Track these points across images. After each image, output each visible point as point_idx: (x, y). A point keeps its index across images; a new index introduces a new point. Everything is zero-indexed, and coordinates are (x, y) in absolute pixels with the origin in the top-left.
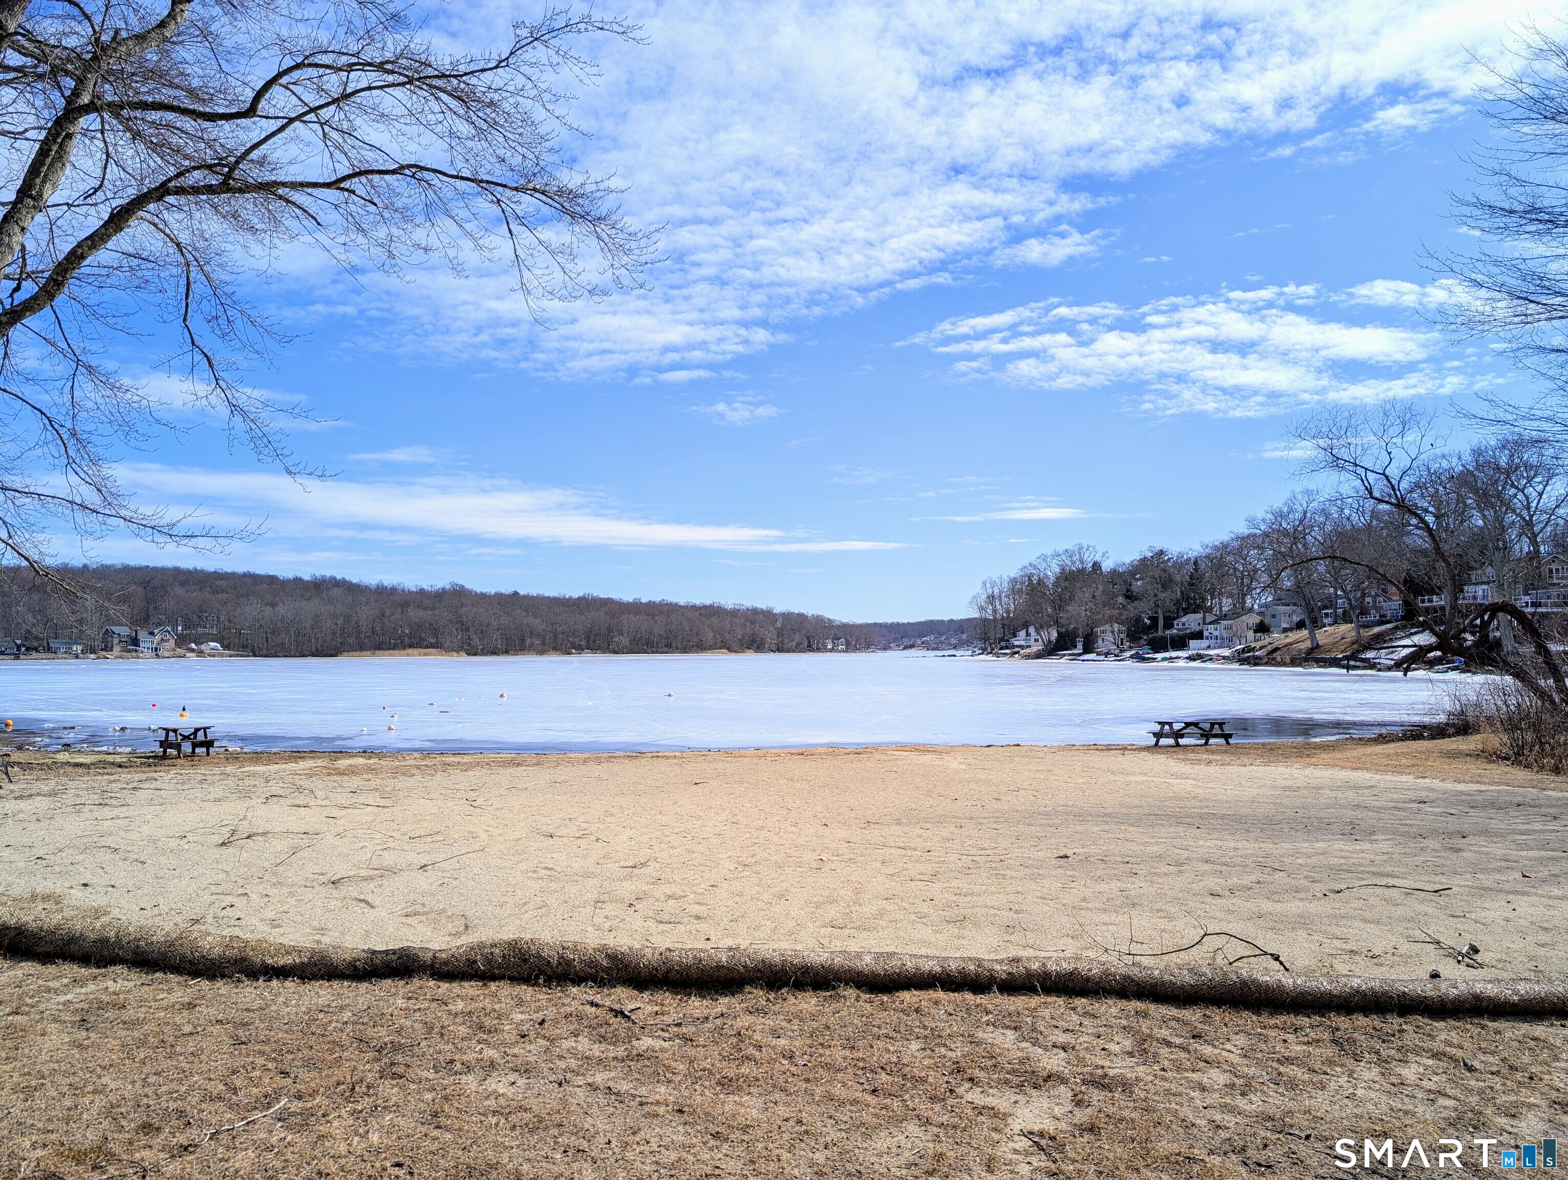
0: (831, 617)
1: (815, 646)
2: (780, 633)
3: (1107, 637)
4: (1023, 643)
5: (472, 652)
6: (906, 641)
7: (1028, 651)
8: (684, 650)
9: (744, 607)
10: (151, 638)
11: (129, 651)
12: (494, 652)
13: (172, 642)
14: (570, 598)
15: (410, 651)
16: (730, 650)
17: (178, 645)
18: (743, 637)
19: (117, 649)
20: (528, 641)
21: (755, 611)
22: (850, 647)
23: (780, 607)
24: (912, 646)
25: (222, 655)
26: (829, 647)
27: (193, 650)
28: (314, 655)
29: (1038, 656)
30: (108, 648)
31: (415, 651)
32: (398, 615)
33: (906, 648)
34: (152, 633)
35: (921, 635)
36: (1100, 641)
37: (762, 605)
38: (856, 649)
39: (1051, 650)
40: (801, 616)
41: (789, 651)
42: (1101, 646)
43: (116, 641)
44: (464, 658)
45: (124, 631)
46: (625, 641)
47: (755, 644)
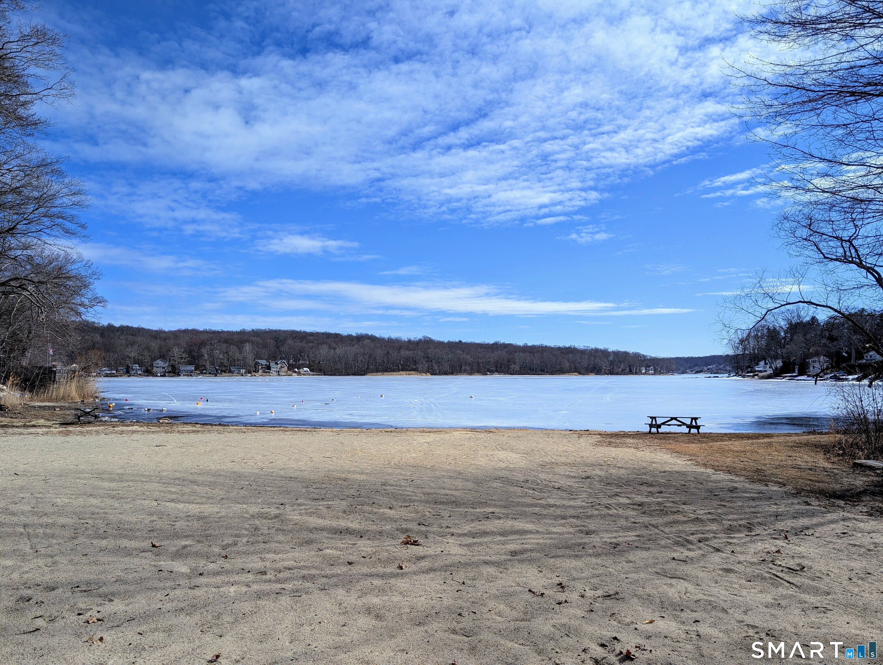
0: (645, 354)
1: (634, 371)
2: (612, 363)
3: (816, 366)
4: (761, 369)
5: (433, 373)
6: (697, 368)
7: (764, 374)
8: (552, 373)
9: (590, 348)
10: (276, 366)
11: (266, 372)
12: (446, 373)
13: (286, 368)
14: (488, 344)
15: (401, 373)
16: (580, 373)
17: (289, 369)
18: (588, 365)
19: (261, 371)
20: (463, 367)
21: (597, 350)
22: (657, 372)
23: (612, 348)
24: (701, 372)
25: (309, 375)
26: (643, 372)
27: (296, 372)
28: (353, 375)
29: (769, 377)
30: (256, 371)
31: (404, 373)
32: (396, 354)
33: (697, 372)
34: (277, 364)
35: (707, 364)
36: (811, 368)
37: (601, 347)
38: (660, 373)
39: (777, 374)
40: (626, 353)
41: (617, 374)
42: (812, 371)
43: (260, 367)
44: (429, 376)
45: (264, 362)
46: (517, 368)
47: (596, 370)
